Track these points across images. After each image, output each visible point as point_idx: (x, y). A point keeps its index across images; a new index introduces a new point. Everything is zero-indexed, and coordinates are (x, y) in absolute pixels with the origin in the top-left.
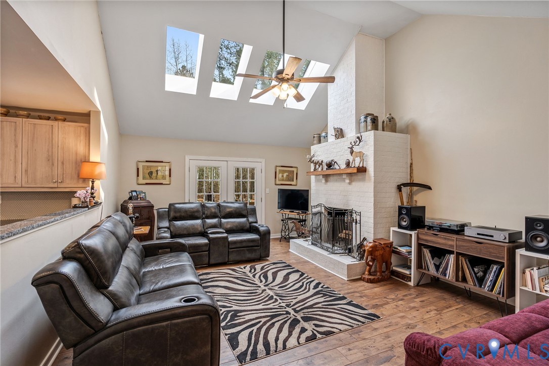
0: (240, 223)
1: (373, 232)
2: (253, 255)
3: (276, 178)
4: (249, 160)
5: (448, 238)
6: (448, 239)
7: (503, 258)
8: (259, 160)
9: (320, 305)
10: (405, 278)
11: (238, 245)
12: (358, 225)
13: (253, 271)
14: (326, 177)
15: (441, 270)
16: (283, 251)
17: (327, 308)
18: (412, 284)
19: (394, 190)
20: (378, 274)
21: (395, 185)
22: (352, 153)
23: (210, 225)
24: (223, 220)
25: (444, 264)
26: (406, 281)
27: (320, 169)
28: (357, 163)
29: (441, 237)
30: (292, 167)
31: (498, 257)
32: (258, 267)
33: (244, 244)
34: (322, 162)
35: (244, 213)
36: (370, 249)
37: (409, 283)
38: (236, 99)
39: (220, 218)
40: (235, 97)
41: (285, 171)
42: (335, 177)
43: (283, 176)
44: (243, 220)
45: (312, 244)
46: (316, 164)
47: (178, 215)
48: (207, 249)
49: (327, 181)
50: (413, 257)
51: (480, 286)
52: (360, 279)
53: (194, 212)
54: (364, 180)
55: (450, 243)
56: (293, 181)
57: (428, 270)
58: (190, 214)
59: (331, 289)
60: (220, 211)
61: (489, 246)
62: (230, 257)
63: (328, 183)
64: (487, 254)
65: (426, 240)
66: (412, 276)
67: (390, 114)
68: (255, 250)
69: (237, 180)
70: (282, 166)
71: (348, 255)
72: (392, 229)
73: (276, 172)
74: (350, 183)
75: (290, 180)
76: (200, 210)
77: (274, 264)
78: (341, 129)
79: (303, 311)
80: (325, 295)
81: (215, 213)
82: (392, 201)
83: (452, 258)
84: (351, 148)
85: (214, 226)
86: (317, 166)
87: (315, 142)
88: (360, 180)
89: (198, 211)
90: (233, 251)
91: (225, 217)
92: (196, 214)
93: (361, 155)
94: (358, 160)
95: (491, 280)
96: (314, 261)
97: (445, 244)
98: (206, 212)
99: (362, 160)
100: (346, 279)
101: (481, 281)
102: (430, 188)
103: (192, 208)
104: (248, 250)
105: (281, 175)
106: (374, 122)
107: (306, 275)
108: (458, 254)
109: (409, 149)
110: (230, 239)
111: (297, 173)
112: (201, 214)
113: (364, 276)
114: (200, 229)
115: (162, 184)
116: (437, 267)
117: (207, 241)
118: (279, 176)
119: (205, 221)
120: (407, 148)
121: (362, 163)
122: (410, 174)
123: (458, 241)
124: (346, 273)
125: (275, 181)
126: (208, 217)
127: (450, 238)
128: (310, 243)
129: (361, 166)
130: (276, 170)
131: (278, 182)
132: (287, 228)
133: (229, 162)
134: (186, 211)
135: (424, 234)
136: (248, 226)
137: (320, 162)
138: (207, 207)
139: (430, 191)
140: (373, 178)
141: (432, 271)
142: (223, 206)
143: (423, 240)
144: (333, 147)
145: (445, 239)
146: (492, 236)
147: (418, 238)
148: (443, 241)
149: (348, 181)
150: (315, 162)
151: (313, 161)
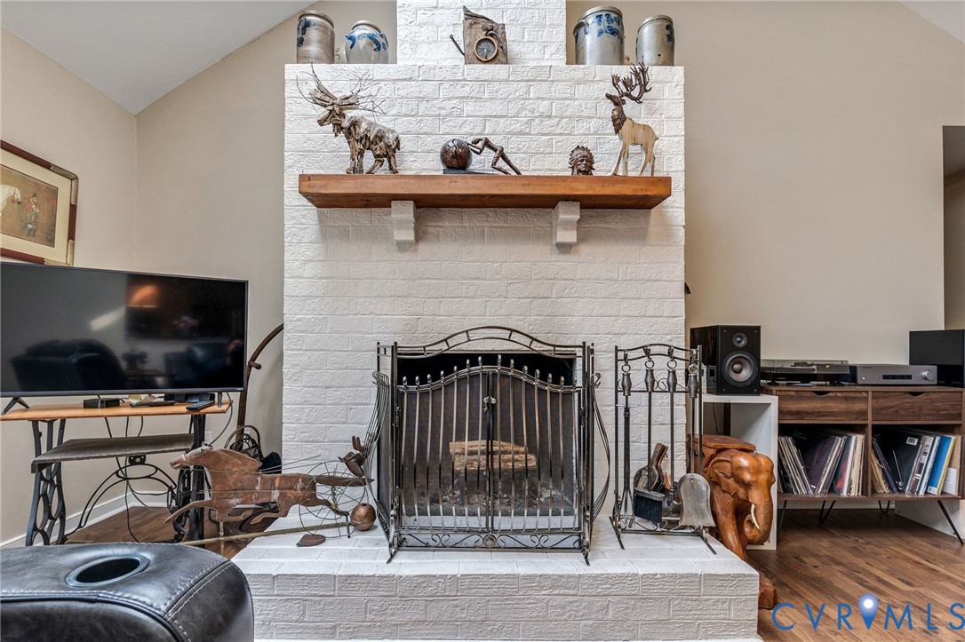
5: (853, 395)
6: (854, 398)
7: (960, 415)
15: (823, 480)
18: (772, 544)
22: (619, 122)
25: (831, 464)
29: (835, 398)
30: (46, 166)
31: (951, 416)
34: (398, 141)
41: (7, 176)
46: (365, 143)
54: (640, 236)
55: (858, 406)
56: (51, 242)
61: (934, 396)
64: (932, 415)
65: (798, 414)
74: (568, 248)
83: (857, 441)
84: (618, 103)
88: (616, 237)
97: (847, 413)
111: (73, 209)
123: (876, 398)
127: (858, 395)
135: (792, 398)
137: (390, 140)
140: (680, 233)
143: (792, 414)
145: (847, 399)
146: (910, 377)
148: (842, 406)
149: (569, 236)
150: (361, 130)
151: (355, 124)
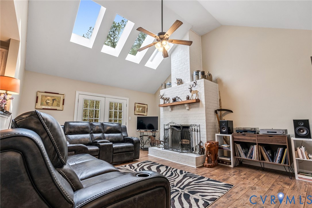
0: (117, 137)
1: (206, 137)
2: (129, 157)
3: (135, 110)
4: (119, 98)
6: (252, 136)
7: (286, 143)
8: (125, 98)
9: (193, 183)
10: (227, 163)
11: (120, 151)
12: (199, 133)
13: (132, 167)
14: (172, 107)
15: (248, 155)
16: (144, 156)
17: (199, 184)
18: (232, 166)
19: (213, 113)
20: (213, 162)
21: (214, 110)
22: (191, 91)
23: (97, 138)
24: (106, 135)
25: (250, 152)
26: (228, 165)
27: (168, 103)
28: (194, 97)
29: (247, 136)
30: (144, 104)
31: (283, 143)
32: (135, 165)
33: (124, 150)
34: (169, 98)
35: (120, 130)
36: (209, 146)
37: (230, 166)
38: (117, 56)
39: (103, 133)
40: (117, 55)
41: (141, 107)
42: (178, 107)
43: (139, 110)
44: (119, 135)
45: (165, 149)
46: (165, 99)
47: (72, 130)
48: (98, 154)
49: (172, 110)
50: (231, 150)
51: (273, 161)
52: (203, 166)
53: (85, 128)
54: (198, 107)
55: (254, 138)
56: (145, 113)
57: (240, 156)
58: (82, 129)
59: (192, 173)
60: (103, 128)
61: (276, 137)
62: (113, 159)
63: (173, 111)
64: (276, 142)
65: (238, 139)
66: (232, 161)
67: (209, 72)
68: (131, 154)
69: (110, 110)
70: (139, 103)
71: (191, 153)
72: (216, 135)
73: (135, 107)
74: (188, 110)
75: (143, 112)
76: (89, 127)
77: (144, 162)
78: (181, 79)
79: (186, 188)
80: (191, 177)
81: (100, 129)
82: (213, 119)
83: (255, 147)
84: (191, 89)
85: (100, 138)
86: (166, 101)
87: (163, 88)
88: (195, 107)
89: (87, 128)
90: (116, 155)
91: (107, 133)
92: (86, 130)
93: (197, 92)
94: (195, 95)
95: (280, 157)
96: (169, 159)
97: (251, 140)
98: (94, 129)
99: (197, 95)
100: (195, 167)
101: (273, 158)
102: (232, 112)
103: (84, 126)
104: (126, 154)
105: (138, 109)
106: (203, 75)
107: (169, 167)
108: (259, 144)
109: (218, 91)
110: (114, 146)
111: (147, 108)
112: (90, 130)
113: (205, 164)
114: (90, 141)
115: (56, 110)
116: (246, 154)
117: (97, 148)
118: (137, 109)
119: (93, 135)
120: (217, 91)
121: (197, 97)
122: (220, 105)
123: (258, 137)
124: (195, 163)
125: (135, 112)
126: (95, 132)
128: (164, 148)
129: (197, 98)
130: (135, 105)
131: (136, 113)
132: (142, 142)
133: (106, 98)
134: (79, 127)
135: (237, 135)
136: (123, 138)
137: (168, 98)
138: (94, 125)
139: (232, 113)
140: (204, 105)
141: (243, 156)
142: (105, 125)
143: (236, 139)
144: (176, 89)
145: (250, 136)
146: (276, 132)
147: (233, 138)
148: (249, 138)
149: (188, 108)
150: (164, 98)
151: (163, 98)
